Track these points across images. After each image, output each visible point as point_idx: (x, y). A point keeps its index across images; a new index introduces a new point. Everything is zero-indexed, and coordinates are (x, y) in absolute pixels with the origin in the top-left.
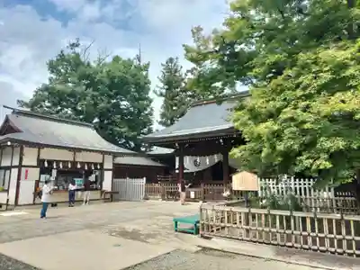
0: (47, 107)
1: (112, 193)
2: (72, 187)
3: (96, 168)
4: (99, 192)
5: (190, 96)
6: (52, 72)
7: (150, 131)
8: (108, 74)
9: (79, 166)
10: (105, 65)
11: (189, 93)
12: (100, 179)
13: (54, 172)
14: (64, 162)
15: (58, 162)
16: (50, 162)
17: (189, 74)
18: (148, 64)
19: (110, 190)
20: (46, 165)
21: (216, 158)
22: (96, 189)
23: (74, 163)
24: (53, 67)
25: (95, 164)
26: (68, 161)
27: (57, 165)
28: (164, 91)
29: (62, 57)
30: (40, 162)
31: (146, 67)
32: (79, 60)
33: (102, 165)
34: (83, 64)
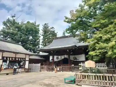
0: (2, 38)
1: (28, 69)
2: (15, 67)
3: (23, 60)
4: (24, 69)
5: (51, 36)
6: (4, 25)
7: (39, 47)
8: (26, 27)
9: (17, 59)
10: (24, 24)
11: (51, 35)
12: (24, 64)
13: (8, 61)
14: (12, 58)
15: (9, 58)
16: (7, 58)
17: (51, 29)
18: (39, 25)
19: (28, 68)
20: (5, 59)
21: (66, 56)
22: (23, 68)
23: (15, 58)
24: (5, 24)
25: (23, 58)
26: (13, 58)
27: (9, 59)
28: (43, 34)
29: (8, 20)
30: (3, 58)
31: (38, 26)
32: (15, 22)
33: (25, 59)
34: (16, 23)
